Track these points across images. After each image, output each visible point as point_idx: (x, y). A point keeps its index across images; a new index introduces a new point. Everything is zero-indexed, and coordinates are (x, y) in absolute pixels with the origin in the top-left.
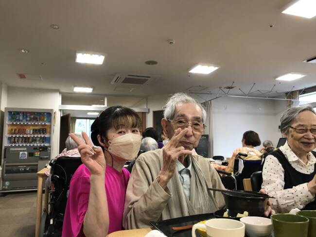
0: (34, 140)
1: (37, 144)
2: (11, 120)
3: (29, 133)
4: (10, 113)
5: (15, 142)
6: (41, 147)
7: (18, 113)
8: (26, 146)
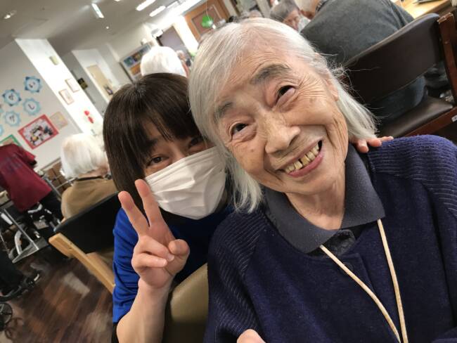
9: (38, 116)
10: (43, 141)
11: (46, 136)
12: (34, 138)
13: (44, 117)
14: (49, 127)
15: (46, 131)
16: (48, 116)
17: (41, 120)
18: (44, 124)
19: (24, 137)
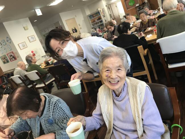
0: (98, 23)
1: (100, 24)
2: (90, 19)
3: (96, 21)
4: (89, 16)
5: (94, 25)
6: (101, 25)
7: (91, 16)
8: (97, 26)
9: (11, 51)
10: (13, 60)
11: (14, 59)
12: (11, 58)
13: (12, 52)
14: (14, 56)
15: (14, 57)
16: (14, 52)
17: (12, 53)
18: (13, 55)
19: (8, 57)
